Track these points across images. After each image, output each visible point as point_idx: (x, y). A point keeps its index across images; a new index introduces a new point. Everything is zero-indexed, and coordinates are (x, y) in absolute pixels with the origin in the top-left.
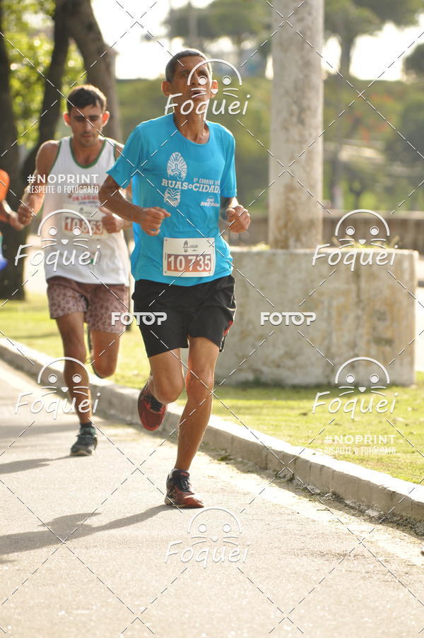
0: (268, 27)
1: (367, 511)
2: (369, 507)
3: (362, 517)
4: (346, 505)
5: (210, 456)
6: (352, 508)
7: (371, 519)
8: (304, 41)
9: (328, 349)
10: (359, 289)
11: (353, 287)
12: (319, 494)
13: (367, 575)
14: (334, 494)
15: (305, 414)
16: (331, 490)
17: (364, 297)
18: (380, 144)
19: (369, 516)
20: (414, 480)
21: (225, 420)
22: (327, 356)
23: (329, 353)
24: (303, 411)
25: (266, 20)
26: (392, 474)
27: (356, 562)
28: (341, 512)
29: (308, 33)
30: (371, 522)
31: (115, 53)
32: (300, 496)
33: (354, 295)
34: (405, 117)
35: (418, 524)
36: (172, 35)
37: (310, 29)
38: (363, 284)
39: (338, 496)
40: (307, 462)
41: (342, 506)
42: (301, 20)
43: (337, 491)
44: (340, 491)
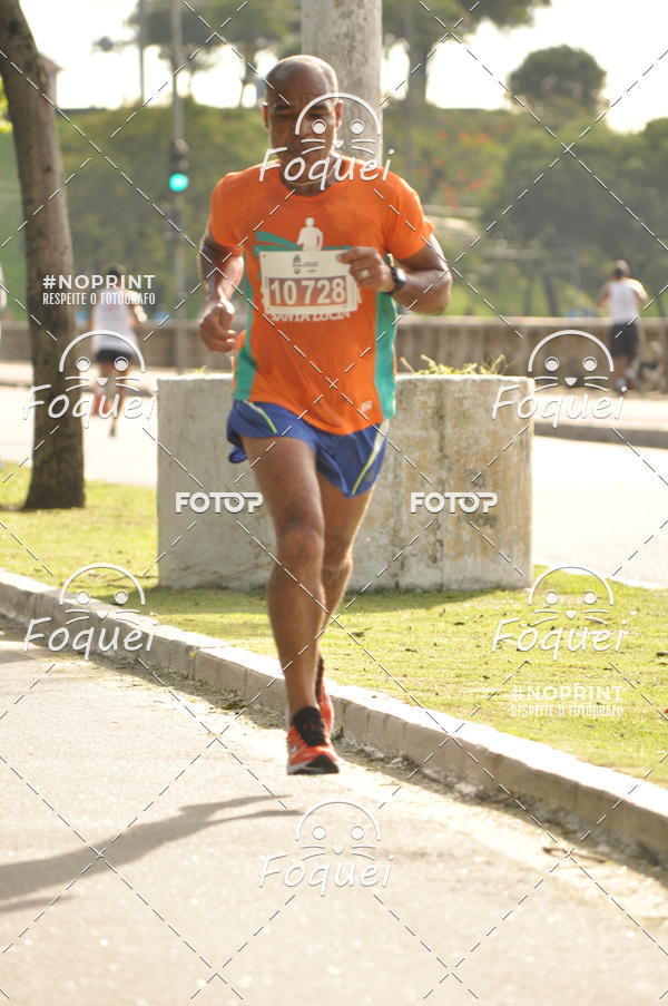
0: (296, 27)
1: (457, 786)
2: (461, 779)
3: (449, 795)
4: (425, 776)
5: (210, 702)
6: (434, 780)
7: (464, 798)
8: (352, 48)
9: (396, 532)
10: (443, 437)
11: (434, 434)
12: (382, 760)
13: (459, 886)
14: (406, 758)
15: (359, 635)
16: (402, 753)
17: (448, 451)
18: (474, 212)
19: (460, 793)
20: (531, 735)
21: (234, 646)
22: (392, 543)
23: (396, 540)
24: (356, 630)
25: (293, 15)
26: (496, 727)
27: (440, 866)
28: (417, 787)
29: (359, 36)
30: (464, 802)
31: (56, 70)
32: (352, 762)
33: (435, 447)
34: (511, 167)
35: (538, 805)
36: (143, 41)
37: (361, 29)
38: (449, 431)
39: (413, 763)
40: (363, 709)
41: (419, 777)
42: (347, 15)
43: (411, 754)
44: (415, 754)
